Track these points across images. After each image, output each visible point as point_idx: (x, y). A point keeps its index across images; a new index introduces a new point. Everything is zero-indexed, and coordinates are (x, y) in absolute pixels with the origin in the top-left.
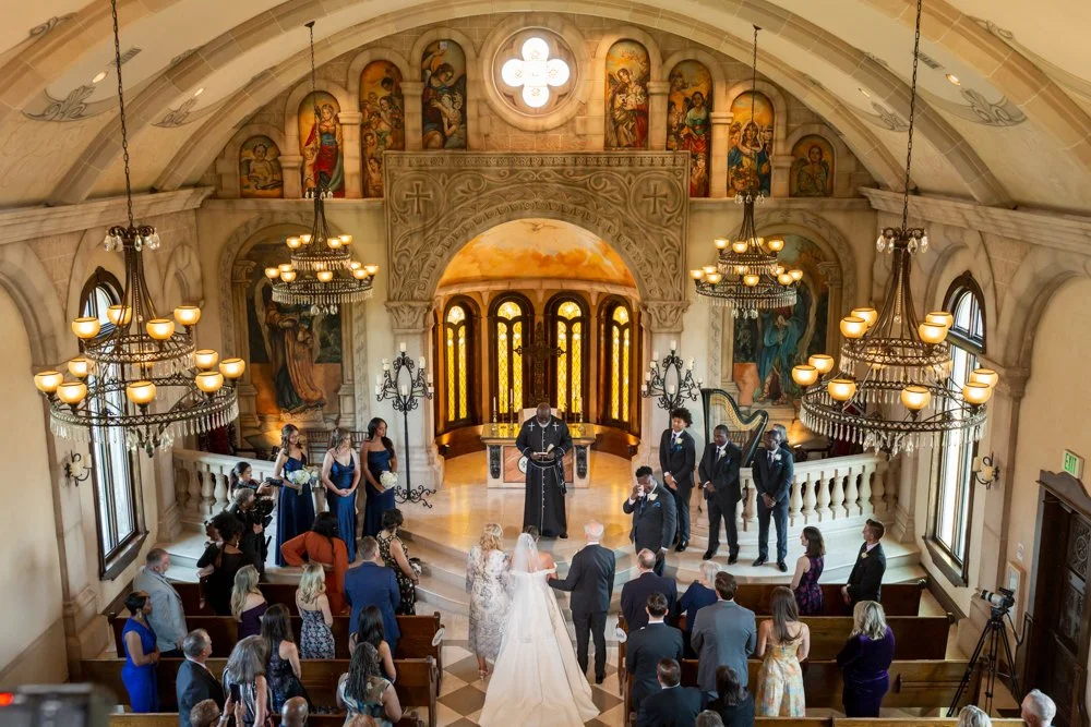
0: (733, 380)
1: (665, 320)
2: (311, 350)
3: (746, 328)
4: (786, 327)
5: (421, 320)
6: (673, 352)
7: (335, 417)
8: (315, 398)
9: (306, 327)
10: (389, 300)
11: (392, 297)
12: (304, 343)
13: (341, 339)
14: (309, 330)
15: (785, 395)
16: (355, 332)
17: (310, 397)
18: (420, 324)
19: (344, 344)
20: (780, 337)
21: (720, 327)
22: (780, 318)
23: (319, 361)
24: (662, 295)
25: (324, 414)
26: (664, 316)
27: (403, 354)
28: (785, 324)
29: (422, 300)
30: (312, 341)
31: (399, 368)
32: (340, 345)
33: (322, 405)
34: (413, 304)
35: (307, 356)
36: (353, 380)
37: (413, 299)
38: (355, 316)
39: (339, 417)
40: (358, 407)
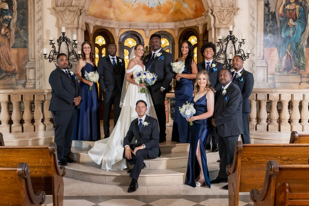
0: (263, 59)
1: (223, 20)
2: (9, 40)
3: (271, 26)
4: (294, 26)
5: (76, 19)
6: (231, 32)
7: (23, 82)
8: (11, 70)
9: (7, 25)
10: (57, 6)
11: (59, 4)
12: (5, 35)
13: (28, 34)
14: (8, 27)
15: (295, 68)
16: (36, 29)
17: (8, 69)
18: (76, 22)
19: (30, 36)
20: (291, 32)
21: (255, 26)
22: (291, 20)
23: (13, 47)
24: (222, 4)
25: (16, 80)
26: (222, 18)
27: (64, 33)
28: (293, 24)
29: (77, 6)
30: (10, 35)
31: (61, 43)
32: (27, 37)
33: (15, 74)
34: (71, 8)
35: (7, 43)
36: (34, 58)
37: (71, 6)
38: (36, 19)
39: (26, 82)
40: (37, 76)
